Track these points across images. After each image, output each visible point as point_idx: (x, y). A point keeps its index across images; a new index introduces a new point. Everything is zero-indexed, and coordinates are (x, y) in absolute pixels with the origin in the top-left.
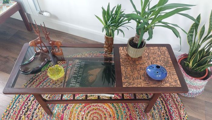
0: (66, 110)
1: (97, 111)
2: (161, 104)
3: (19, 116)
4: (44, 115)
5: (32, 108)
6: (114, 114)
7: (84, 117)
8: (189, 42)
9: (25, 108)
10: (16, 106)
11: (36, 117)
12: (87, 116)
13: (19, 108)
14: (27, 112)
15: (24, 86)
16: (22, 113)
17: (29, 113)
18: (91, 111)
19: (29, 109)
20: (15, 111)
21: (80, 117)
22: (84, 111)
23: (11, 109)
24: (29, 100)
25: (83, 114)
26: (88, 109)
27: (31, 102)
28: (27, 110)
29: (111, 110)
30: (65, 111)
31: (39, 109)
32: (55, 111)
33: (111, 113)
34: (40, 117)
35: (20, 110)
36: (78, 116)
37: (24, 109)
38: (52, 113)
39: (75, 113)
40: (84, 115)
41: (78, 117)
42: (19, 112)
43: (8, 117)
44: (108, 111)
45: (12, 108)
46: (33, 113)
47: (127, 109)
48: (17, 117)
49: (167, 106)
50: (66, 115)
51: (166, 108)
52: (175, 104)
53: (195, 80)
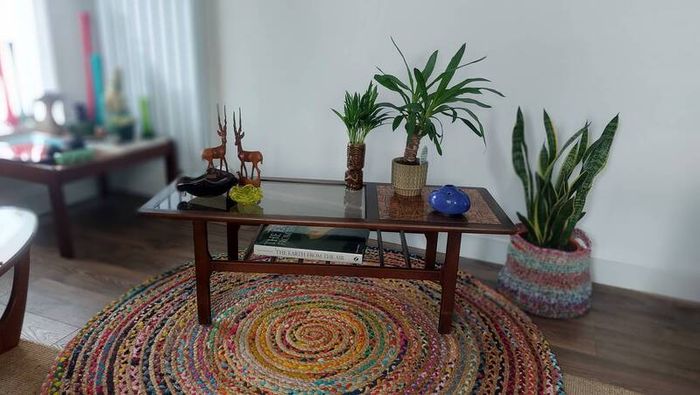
0: (245, 319)
1: (320, 325)
2: (481, 323)
3: (130, 322)
4: (190, 324)
5: (163, 313)
6: (363, 330)
7: (288, 331)
8: (518, 172)
9: (146, 312)
10: (125, 308)
11: (171, 326)
12: (296, 330)
13: (132, 311)
14: (149, 317)
16: (137, 319)
17: (154, 318)
18: (305, 324)
20: (122, 316)
21: (277, 330)
22: (290, 323)
23: (112, 311)
24: (158, 302)
25: (287, 326)
26: (298, 320)
27: (162, 306)
28: (152, 315)
29: (356, 324)
30: (243, 321)
31: (179, 314)
32: (218, 320)
33: (354, 328)
34: (181, 325)
35: (134, 314)
37: (144, 314)
38: (211, 322)
39: (266, 324)
40: (287, 328)
41: (273, 330)
42: (131, 317)
43: (103, 323)
44: (347, 325)
45: (114, 310)
47: (394, 324)
48: (126, 322)
49: (496, 326)
50: (245, 326)
51: (494, 330)
52: (518, 325)
53: (548, 252)
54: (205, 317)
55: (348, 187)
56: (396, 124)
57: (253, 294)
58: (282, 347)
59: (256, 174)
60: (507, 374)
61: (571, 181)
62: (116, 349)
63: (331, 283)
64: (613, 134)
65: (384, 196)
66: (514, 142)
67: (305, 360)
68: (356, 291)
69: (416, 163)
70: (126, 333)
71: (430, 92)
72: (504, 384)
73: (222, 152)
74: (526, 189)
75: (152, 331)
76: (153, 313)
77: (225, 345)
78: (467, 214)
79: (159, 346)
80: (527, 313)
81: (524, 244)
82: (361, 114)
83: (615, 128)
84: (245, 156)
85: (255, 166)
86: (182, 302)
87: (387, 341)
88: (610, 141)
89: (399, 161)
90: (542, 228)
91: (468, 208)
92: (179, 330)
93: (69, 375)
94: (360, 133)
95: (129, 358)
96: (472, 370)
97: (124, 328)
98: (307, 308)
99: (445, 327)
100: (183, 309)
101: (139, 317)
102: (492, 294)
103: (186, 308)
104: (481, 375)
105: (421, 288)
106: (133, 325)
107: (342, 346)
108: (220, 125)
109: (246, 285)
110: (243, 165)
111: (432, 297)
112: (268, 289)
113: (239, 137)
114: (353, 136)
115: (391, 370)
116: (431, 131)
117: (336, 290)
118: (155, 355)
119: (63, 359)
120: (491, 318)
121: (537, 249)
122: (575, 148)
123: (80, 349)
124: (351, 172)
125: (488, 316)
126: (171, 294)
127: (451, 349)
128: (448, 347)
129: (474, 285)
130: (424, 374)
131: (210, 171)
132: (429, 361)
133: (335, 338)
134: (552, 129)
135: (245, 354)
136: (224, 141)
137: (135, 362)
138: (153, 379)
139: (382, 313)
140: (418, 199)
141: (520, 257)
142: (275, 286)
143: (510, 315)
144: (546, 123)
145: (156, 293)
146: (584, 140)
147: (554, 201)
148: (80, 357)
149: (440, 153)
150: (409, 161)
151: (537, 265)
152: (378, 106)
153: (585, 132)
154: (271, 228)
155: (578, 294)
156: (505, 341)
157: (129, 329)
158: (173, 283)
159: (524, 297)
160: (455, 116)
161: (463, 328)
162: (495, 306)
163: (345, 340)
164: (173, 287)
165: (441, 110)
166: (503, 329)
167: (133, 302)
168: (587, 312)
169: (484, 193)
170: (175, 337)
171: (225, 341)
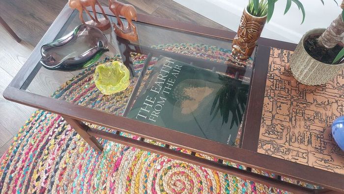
0: (128, 151)
1: (186, 171)
3: (46, 137)
4: (87, 149)
5: (71, 130)
6: (220, 187)
7: (159, 176)
9: (59, 125)
10: (46, 118)
11: (73, 149)
12: (165, 175)
13: (50, 122)
14: (60, 133)
15: (67, 84)
16: (51, 134)
17: (63, 136)
18: (174, 167)
19: (65, 129)
20: (42, 128)
21: (151, 172)
22: (162, 164)
23: (36, 121)
25: (159, 168)
26: (169, 161)
28: (62, 131)
29: (216, 177)
30: (126, 153)
32: (108, 148)
33: (214, 183)
34: (80, 151)
35: (50, 127)
36: (147, 168)
37: (57, 128)
38: (102, 150)
39: (143, 161)
40: (159, 170)
41: (147, 171)
42: (48, 131)
43: (28, 135)
44: (208, 177)
45: (38, 119)
46: (71, 139)
47: (250, 185)
48: (43, 138)
62: (32, 173)
70: (41, 153)
75: (59, 153)
79: (61, 175)
92: (78, 156)
97: (41, 145)
106: (47, 142)
118: (58, 186)
157: (43, 148)
170: (74, 165)
171: (109, 179)
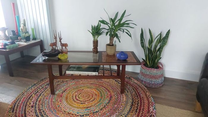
0: (65, 92)
2: (133, 90)
4: (48, 95)
6: (99, 94)
8: (142, 47)
10: (29, 91)
12: (79, 95)
21: (74, 95)
22: (78, 93)
23: (25, 92)
24: (39, 88)
25: (77, 94)
26: (80, 92)
27: (40, 89)
29: (97, 92)
31: (45, 92)
32: (57, 93)
38: (55, 94)
39: (71, 94)
43: (23, 95)
44: (94, 93)
46: (41, 94)
47: (108, 92)
48: (29, 95)
49: (137, 91)
50: (65, 94)
51: (136, 92)
52: (143, 90)
53: (151, 69)
54: (53, 92)
55: (94, 53)
56: (107, 34)
57: (67, 85)
58: (75, 100)
59: (66, 50)
60: (139, 104)
61: (157, 49)
62: (27, 103)
63: (90, 81)
64: (169, 35)
65: (104, 55)
66: (141, 38)
67: (82, 103)
68: (97, 82)
69: (113, 45)
70: (29, 98)
71: (116, 24)
72: (139, 107)
73: (55, 44)
74: (145, 51)
75: (37, 97)
76: (37, 92)
77: (59, 100)
78: (128, 59)
79: (39, 101)
80: (146, 87)
81: (144, 67)
82: (96, 31)
83: (169, 33)
84: (63, 45)
85: (66, 48)
86: (46, 88)
87: (106, 97)
88: (168, 37)
89: (108, 45)
90: (149, 62)
91: (127, 58)
92: (45, 96)
93: (13, 111)
94: (96, 37)
95: (30, 105)
96: (130, 104)
97: (29, 97)
98: (83, 88)
99: (122, 92)
100: (46, 90)
101: (33, 93)
102: (136, 81)
103: (47, 90)
104: (132, 105)
105: (116, 81)
106: (31, 96)
107: (93, 99)
108: (55, 36)
109: (65, 82)
110: (62, 48)
111: (119, 83)
112: (72, 83)
113: (60, 39)
114: (94, 38)
115: (107, 105)
116: (117, 36)
117: (91, 83)
118: (38, 104)
119: (11, 107)
120: (135, 89)
121: (148, 68)
122: (158, 39)
123: (16, 103)
124: (94, 48)
125: (134, 88)
126: (43, 86)
127: (124, 98)
128: (123, 98)
129: (131, 79)
130: (116, 106)
131: (52, 50)
132: (118, 102)
133: (91, 97)
134: (151, 34)
135: (65, 103)
136: (56, 41)
137: (32, 107)
138: (38, 111)
139: (105, 88)
140: (114, 55)
141: (143, 71)
142: (73, 82)
143: (141, 87)
144: (150, 32)
145: (38, 86)
146: (161, 37)
147: (152, 54)
148: (16, 106)
149: (120, 42)
150: (111, 45)
151: (148, 73)
152: (101, 29)
153: (161, 34)
154: (71, 66)
155: (160, 81)
156: (139, 95)
157: (30, 97)
158: (43, 83)
159: (145, 82)
160: (123, 31)
161: (127, 92)
162: (137, 85)
163: (94, 97)
164: (43, 84)
165: (119, 30)
166: (139, 91)
167: (32, 89)
168: (163, 86)
169: (133, 53)
170: (44, 99)
171: (59, 99)
